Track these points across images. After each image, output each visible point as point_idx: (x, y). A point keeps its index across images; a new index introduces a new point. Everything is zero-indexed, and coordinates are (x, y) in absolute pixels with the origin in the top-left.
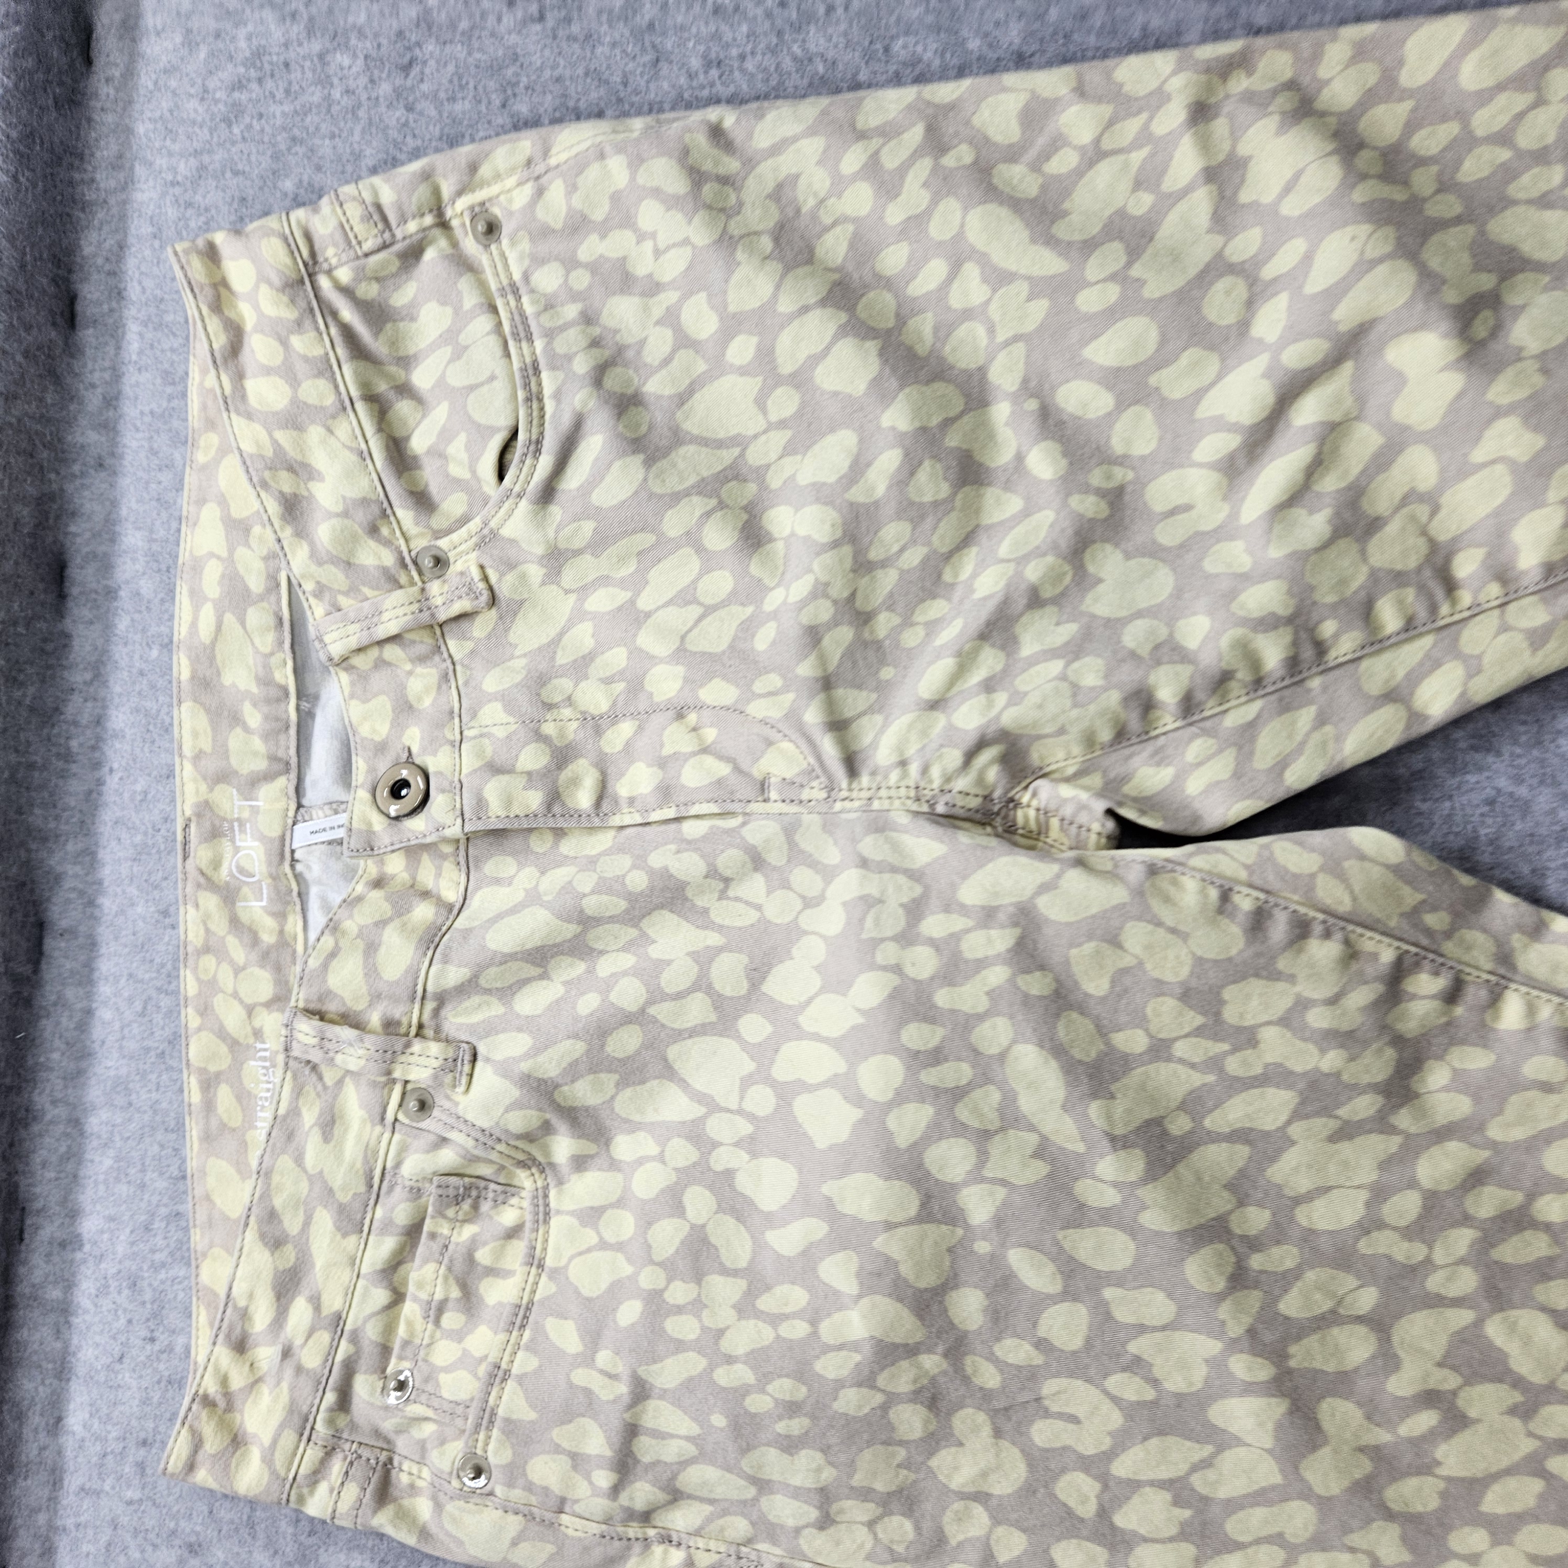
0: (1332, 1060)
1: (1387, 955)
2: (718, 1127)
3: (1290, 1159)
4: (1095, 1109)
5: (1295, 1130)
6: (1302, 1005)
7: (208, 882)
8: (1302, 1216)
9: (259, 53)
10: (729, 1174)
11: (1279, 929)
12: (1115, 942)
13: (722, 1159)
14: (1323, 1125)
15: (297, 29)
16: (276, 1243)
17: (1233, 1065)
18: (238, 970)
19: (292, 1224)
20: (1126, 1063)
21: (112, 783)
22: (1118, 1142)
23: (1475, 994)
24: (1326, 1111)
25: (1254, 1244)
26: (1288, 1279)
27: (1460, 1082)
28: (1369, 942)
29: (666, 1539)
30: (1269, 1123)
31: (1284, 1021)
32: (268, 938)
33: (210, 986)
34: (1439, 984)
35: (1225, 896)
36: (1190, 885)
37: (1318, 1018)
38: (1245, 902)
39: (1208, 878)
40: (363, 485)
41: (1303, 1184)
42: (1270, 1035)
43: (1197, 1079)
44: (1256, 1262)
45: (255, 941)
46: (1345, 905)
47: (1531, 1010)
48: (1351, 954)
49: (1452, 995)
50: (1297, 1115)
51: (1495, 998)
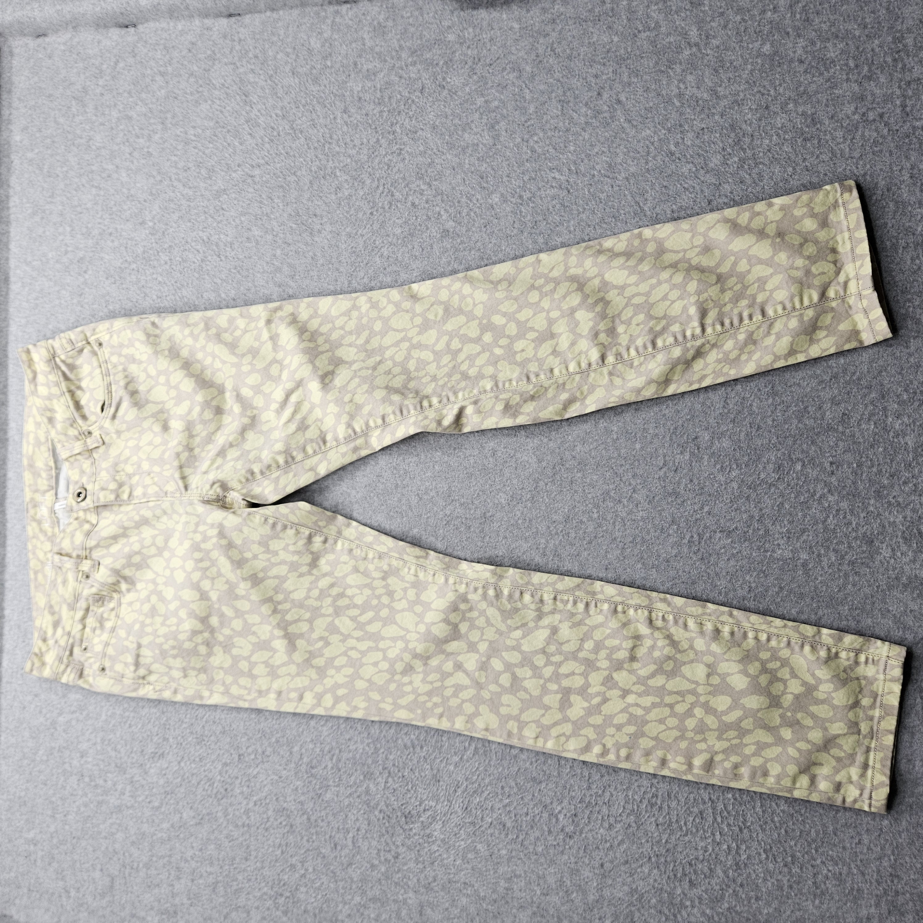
0: (295, 558)
1: (307, 532)
2: (159, 580)
3: (288, 582)
4: (238, 571)
5: (289, 575)
6: (288, 545)
7: (34, 520)
8: (291, 596)
10: (161, 591)
11: (279, 527)
12: (241, 531)
13: (160, 588)
14: (296, 574)
16: (53, 614)
17: (273, 560)
18: (42, 542)
19: (56, 609)
20: (247, 560)
21: (9, 492)
22: (244, 579)
23: (330, 541)
24: (296, 570)
25: (279, 603)
26: (287, 611)
27: (328, 563)
28: (302, 530)
29: (149, 683)
30: (283, 573)
31: (284, 549)
32: (50, 534)
33: (35, 547)
34: (322, 539)
35: (266, 520)
36: (258, 517)
37: (291, 548)
38: (271, 521)
39: (263, 515)
40: (68, 414)
41: (292, 588)
42: (281, 552)
43: (265, 564)
44: (280, 607)
45: (46, 535)
46: (296, 521)
47: (343, 544)
48: (298, 532)
49: (325, 541)
50: (289, 572)
51: (336, 542)
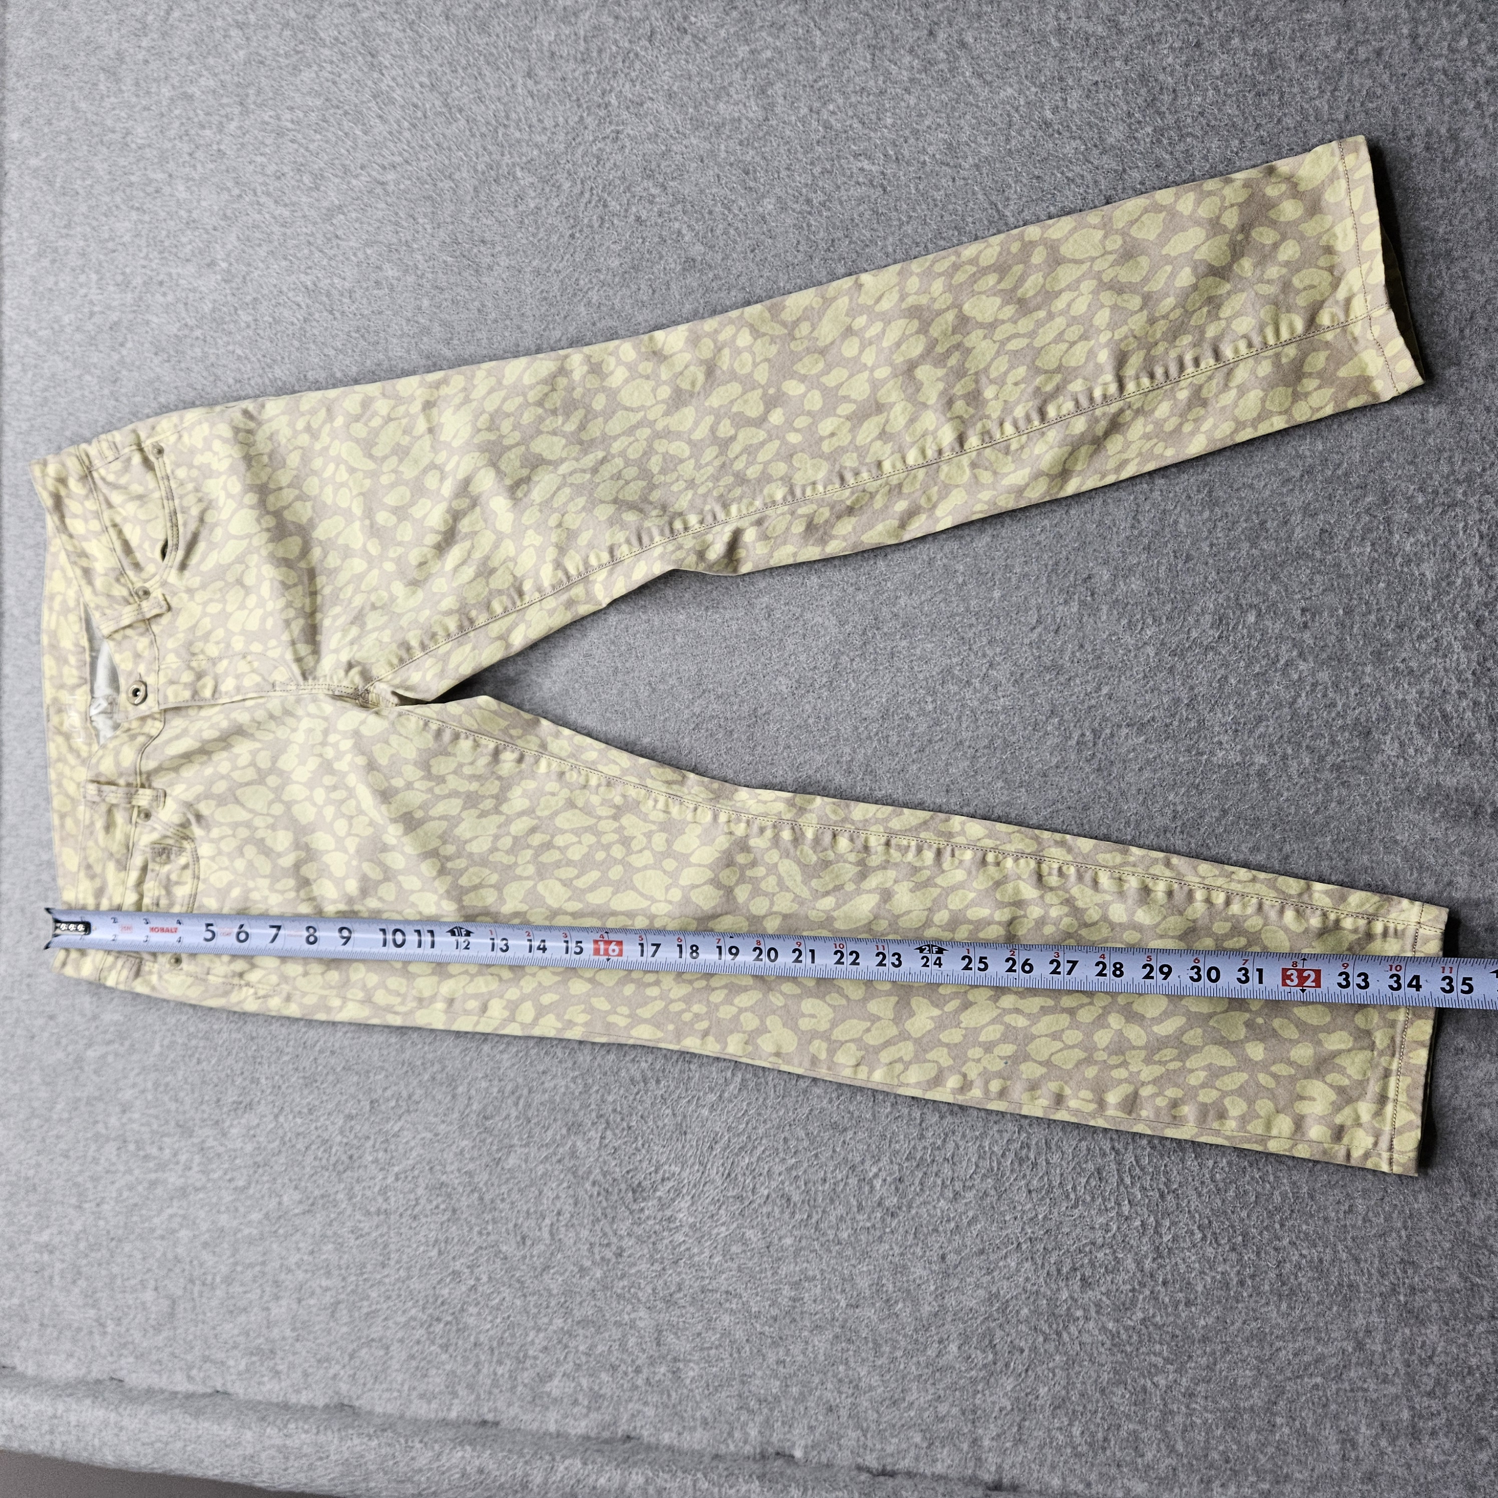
0: (474, 786)
1: (492, 745)
2: (259, 822)
3: (463, 826)
4: (385, 808)
5: (464, 814)
6: (461, 765)
7: (59, 732)
8: (468, 847)
9: (53, 375)
10: (262, 840)
11: (447, 736)
12: (387, 742)
13: (260, 834)
14: (474, 812)
15: (69, 365)
16: (92, 877)
17: (437, 791)
18: (73, 768)
19: (98, 869)
20: (397, 791)
22: (394, 821)
23: (528, 760)
24: (474, 806)
25: (448, 859)
26: (461, 872)
27: (525, 794)
28: (484, 741)
29: (248, 984)
30: (454, 812)
31: (455, 772)
32: (84, 754)
33: (61, 775)
34: (516, 755)
35: (426, 724)
36: (413, 719)
37: (467, 770)
38: (434, 726)
39: (421, 716)
40: (113, 562)
41: (468, 835)
42: (450, 778)
43: (425, 796)
44: (449, 865)
45: (79, 756)
46: (475, 727)
47: (549, 765)
48: (477, 745)
49: (521, 760)
50: (464, 808)
51: (537, 762)
